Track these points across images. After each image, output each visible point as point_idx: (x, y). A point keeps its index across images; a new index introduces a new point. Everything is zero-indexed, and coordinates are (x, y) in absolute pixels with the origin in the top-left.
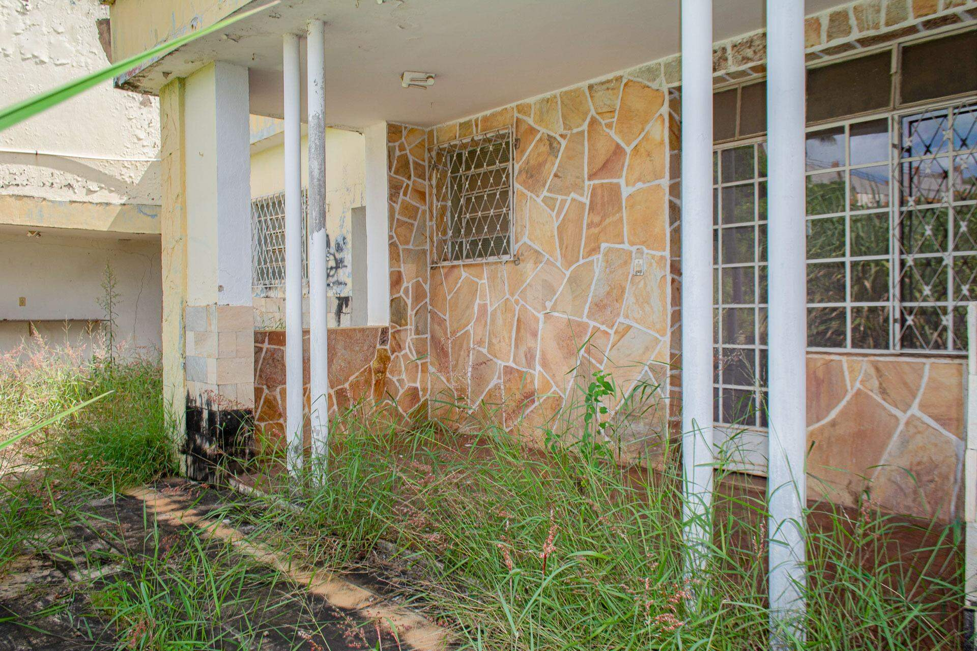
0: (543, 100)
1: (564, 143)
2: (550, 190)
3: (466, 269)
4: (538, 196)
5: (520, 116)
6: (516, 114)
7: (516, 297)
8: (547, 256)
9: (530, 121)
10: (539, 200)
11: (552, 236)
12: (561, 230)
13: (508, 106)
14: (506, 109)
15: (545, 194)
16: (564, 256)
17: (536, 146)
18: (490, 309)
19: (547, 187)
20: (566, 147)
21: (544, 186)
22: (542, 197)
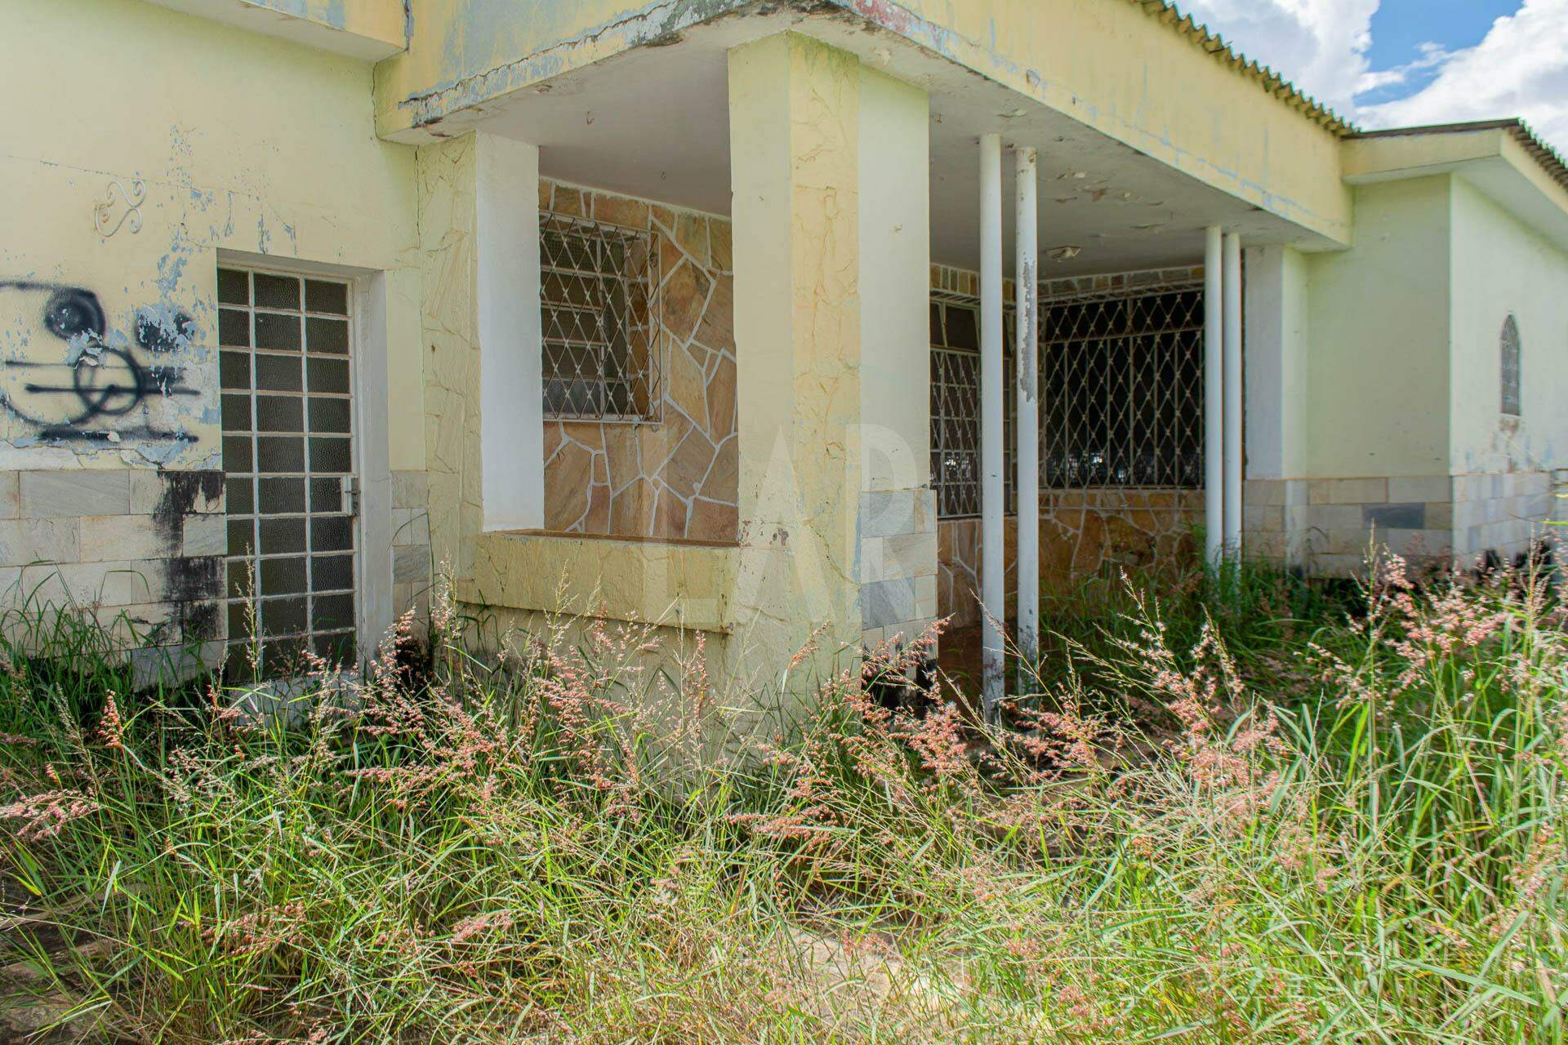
0: (689, 217)
1: (713, 283)
2: (696, 338)
3: (570, 430)
4: (683, 342)
5: (658, 223)
6: (651, 217)
7: (655, 476)
8: (694, 423)
9: (672, 236)
10: (685, 347)
11: (700, 398)
12: (711, 389)
13: (641, 200)
14: (637, 202)
15: (691, 340)
16: (714, 426)
17: (678, 273)
18: (613, 495)
19: (694, 332)
20: (716, 289)
21: (691, 330)
22: (688, 344)
